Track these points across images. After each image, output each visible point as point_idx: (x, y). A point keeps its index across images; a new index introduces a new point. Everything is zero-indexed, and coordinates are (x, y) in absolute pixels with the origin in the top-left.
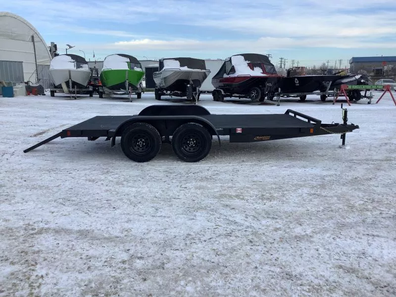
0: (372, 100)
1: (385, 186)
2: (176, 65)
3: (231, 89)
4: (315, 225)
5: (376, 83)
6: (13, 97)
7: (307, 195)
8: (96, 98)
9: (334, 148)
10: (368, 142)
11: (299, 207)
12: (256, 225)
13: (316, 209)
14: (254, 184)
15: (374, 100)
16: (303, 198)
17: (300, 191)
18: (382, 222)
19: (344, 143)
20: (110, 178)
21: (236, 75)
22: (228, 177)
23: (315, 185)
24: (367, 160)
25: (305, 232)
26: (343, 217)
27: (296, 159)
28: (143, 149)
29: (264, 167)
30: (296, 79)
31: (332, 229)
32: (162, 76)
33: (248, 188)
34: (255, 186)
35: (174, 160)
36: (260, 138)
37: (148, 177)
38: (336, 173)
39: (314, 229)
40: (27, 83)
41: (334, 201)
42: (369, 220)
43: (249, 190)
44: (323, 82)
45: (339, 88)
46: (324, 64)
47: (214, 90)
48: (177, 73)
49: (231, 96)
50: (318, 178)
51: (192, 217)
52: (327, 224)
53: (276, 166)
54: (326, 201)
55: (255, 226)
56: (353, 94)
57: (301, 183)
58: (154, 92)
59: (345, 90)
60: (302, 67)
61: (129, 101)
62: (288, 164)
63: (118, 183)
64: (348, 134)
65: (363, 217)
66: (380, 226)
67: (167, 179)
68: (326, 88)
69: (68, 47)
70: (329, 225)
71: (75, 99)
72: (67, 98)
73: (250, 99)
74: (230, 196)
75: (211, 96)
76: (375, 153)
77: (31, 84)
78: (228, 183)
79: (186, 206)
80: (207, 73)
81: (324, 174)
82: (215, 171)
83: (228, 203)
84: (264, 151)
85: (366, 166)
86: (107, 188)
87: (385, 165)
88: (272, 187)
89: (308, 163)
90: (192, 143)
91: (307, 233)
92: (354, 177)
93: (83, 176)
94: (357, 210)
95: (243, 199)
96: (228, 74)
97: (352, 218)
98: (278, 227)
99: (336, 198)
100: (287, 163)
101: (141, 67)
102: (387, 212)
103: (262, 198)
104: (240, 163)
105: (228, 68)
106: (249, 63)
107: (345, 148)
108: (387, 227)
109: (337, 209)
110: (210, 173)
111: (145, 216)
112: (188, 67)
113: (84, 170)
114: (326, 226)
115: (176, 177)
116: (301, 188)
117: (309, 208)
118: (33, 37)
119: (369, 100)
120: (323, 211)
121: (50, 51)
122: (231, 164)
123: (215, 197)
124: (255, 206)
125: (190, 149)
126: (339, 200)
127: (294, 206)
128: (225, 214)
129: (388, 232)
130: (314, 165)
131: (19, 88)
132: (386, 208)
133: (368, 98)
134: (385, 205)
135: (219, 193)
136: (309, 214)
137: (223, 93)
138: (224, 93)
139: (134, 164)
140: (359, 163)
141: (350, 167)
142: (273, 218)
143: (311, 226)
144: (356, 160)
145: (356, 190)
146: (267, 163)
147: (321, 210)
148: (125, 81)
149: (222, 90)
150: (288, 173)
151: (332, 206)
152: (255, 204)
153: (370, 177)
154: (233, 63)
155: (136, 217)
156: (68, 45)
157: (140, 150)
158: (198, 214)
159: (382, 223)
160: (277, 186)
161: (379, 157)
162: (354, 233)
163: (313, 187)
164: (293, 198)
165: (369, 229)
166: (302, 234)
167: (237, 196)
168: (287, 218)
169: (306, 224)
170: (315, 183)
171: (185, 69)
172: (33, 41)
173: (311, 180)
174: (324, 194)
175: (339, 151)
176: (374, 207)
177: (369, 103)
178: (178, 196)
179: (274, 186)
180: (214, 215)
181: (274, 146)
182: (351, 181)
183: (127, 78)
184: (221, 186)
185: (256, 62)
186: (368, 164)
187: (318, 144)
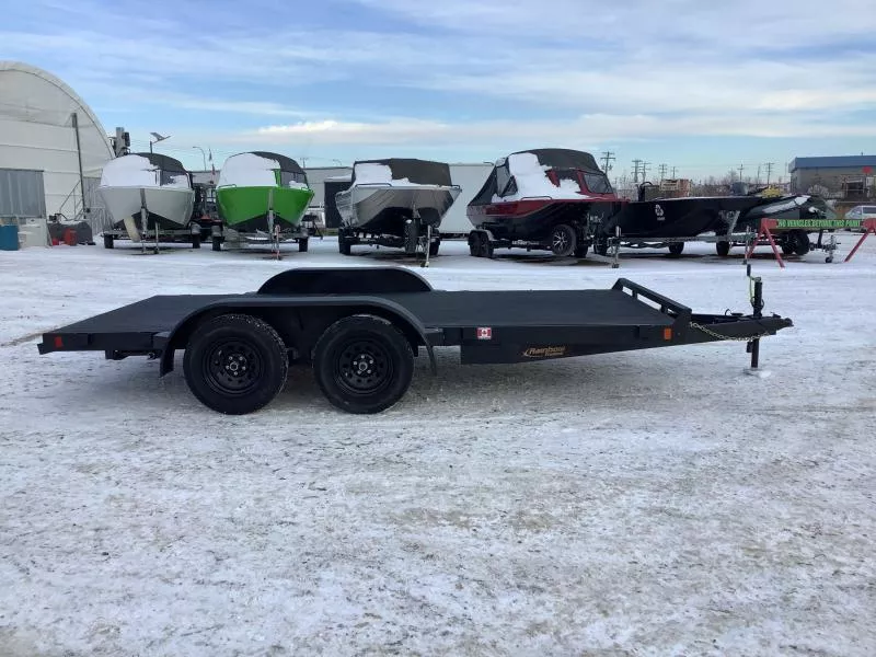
0: (835, 252)
1: (854, 484)
2: (383, 176)
3: (510, 229)
4: (648, 612)
5: (849, 214)
6: (16, 249)
7: (639, 512)
8: (206, 249)
9: (732, 373)
10: (819, 358)
11: (611, 552)
12: (480, 612)
13: (659, 558)
14: (506, 479)
15: (839, 253)
16: (627, 522)
17: (623, 500)
18: (838, 603)
19: (755, 363)
20: (136, 461)
21: (518, 197)
22: (443, 456)
23: (665, 483)
24: (811, 409)
25: (613, 637)
26: (728, 584)
27: (630, 406)
28: (240, 382)
29: (544, 427)
30: (657, 206)
31: (692, 626)
32: (353, 200)
33: (488, 489)
34: (508, 485)
35: (321, 407)
36: (539, 351)
37: (236, 457)
38: (725, 445)
39: (641, 625)
40: (54, 218)
41: (709, 533)
42: (801, 598)
43: (488, 496)
44: (721, 213)
45: (756, 227)
46: (733, 174)
47: (473, 232)
48: (382, 192)
49: (510, 246)
50: (678, 460)
51: (308, 586)
52: (682, 608)
53: (575, 424)
54: (688, 534)
55: (476, 618)
56: (792, 239)
57: (631, 475)
58: (337, 237)
59: (771, 231)
60: (682, 181)
61: (275, 258)
62: (606, 421)
63: (149, 476)
64: (764, 340)
65: (786, 586)
66: (831, 615)
67: (283, 463)
68: (728, 226)
69: (154, 139)
70: (687, 611)
71: (156, 253)
72: (137, 252)
73: (550, 252)
74: (433, 517)
75: (464, 245)
76: (832, 389)
77: (62, 221)
78: (439, 474)
79: (304, 550)
80: (453, 194)
81: (695, 450)
82: (415, 439)
83: (421, 538)
84: (556, 381)
85: (805, 426)
86: (116, 491)
87: (858, 422)
88: (551, 488)
89: (657, 416)
90: (364, 365)
91: (620, 640)
92: (773, 459)
93: (70, 455)
94: (770, 561)
95: (465, 525)
96: (502, 196)
97: (754, 589)
98: (540, 619)
99: (716, 523)
100: (605, 416)
101: (306, 182)
102: (853, 569)
103: (519, 521)
104: (485, 416)
105: (502, 183)
106: (549, 171)
107: (757, 376)
108: (850, 620)
109: (716, 557)
110: (401, 444)
111: (177, 581)
112: (411, 181)
113: (84, 435)
114: (675, 616)
115: (310, 456)
116: (627, 492)
117: (638, 554)
118: (75, 116)
119: (827, 254)
120: (677, 564)
121: (114, 147)
122: (462, 420)
123: (392, 520)
124: (492, 550)
125: (359, 381)
126: (724, 530)
127: (598, 550)
128: (404, 574)
129: (853, 640)
130: (671, 424)
131: (33, 229)
132: (852, 555)
133: (826, 248)
134: (849, 547)
135: (405, 506)
136: (637, 575)
137: (491, 238)
138: (495, 238)
139: (215, 418)
140: (788, 418)
141: (765, 429)
142: (534, 589)
143: (636, 617)
144: (784, 408)
145: (773, 497)
146: (554, 415)
147: (670, 561)
148: (268, 213)
149: (488, 232)
150: (602, 444)
151: (704, 550)
152: (494, 541)
153: (814, 458)
154: (513, 170)
155: (151, 585)
156: (155, 134)
157: (234, 384)
158: (326, 575)
159: (836, 607)
160: (567, 485)
161: (844, 400)
162: (755, 642)
163: (661, 488)
164: (602, 520)
165: (799, 626)
166: (604, 647)
167: (452, 517)
168: (571, 587)
169: (620, 611)
170: (666, 477)
171: (404, 183)
172: (75, 125)
173: (657, 467)
174: (686, 510)
175: (743, 382)
176: (819, 554)
177: (828, 261)
178: (294, 515)
179: (557, 485)
180: (370, 577)
181: (583, 370)
182: (763, 470)
183: (270, 205)
184: (418, 485)
185: (565, 169)
186: (813, 420)
187: (693, 364)
